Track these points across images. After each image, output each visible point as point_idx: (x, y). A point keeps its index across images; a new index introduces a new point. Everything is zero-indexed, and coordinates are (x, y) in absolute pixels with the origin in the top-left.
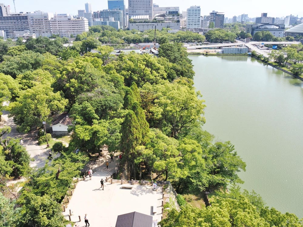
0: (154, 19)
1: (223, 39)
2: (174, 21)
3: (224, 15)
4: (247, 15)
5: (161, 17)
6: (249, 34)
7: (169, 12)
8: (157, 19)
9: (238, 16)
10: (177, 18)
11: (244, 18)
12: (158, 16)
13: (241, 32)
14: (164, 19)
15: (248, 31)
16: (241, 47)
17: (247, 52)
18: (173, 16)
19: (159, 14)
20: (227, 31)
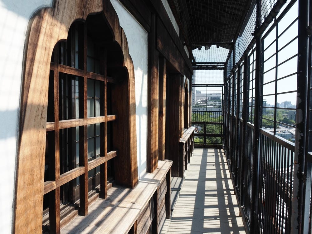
0: (196, 104)
1: (265, 125)
2: (216, 106)
3: (266, 102)
4: (290, 102)
5: (203, 103)
6: (292, 120)
7: (211, 98)
8: (199, 104)
9: (280, 103)
10: (219, 104)
11: (287, 105)
12: (200, 102)
13: (284, 119)
14: (206, 104)
15: (291, 118)
16: (283, 133)
17: (291, 138)
18: (215, 102)
19: (202, 100)
20: (270, 117)
